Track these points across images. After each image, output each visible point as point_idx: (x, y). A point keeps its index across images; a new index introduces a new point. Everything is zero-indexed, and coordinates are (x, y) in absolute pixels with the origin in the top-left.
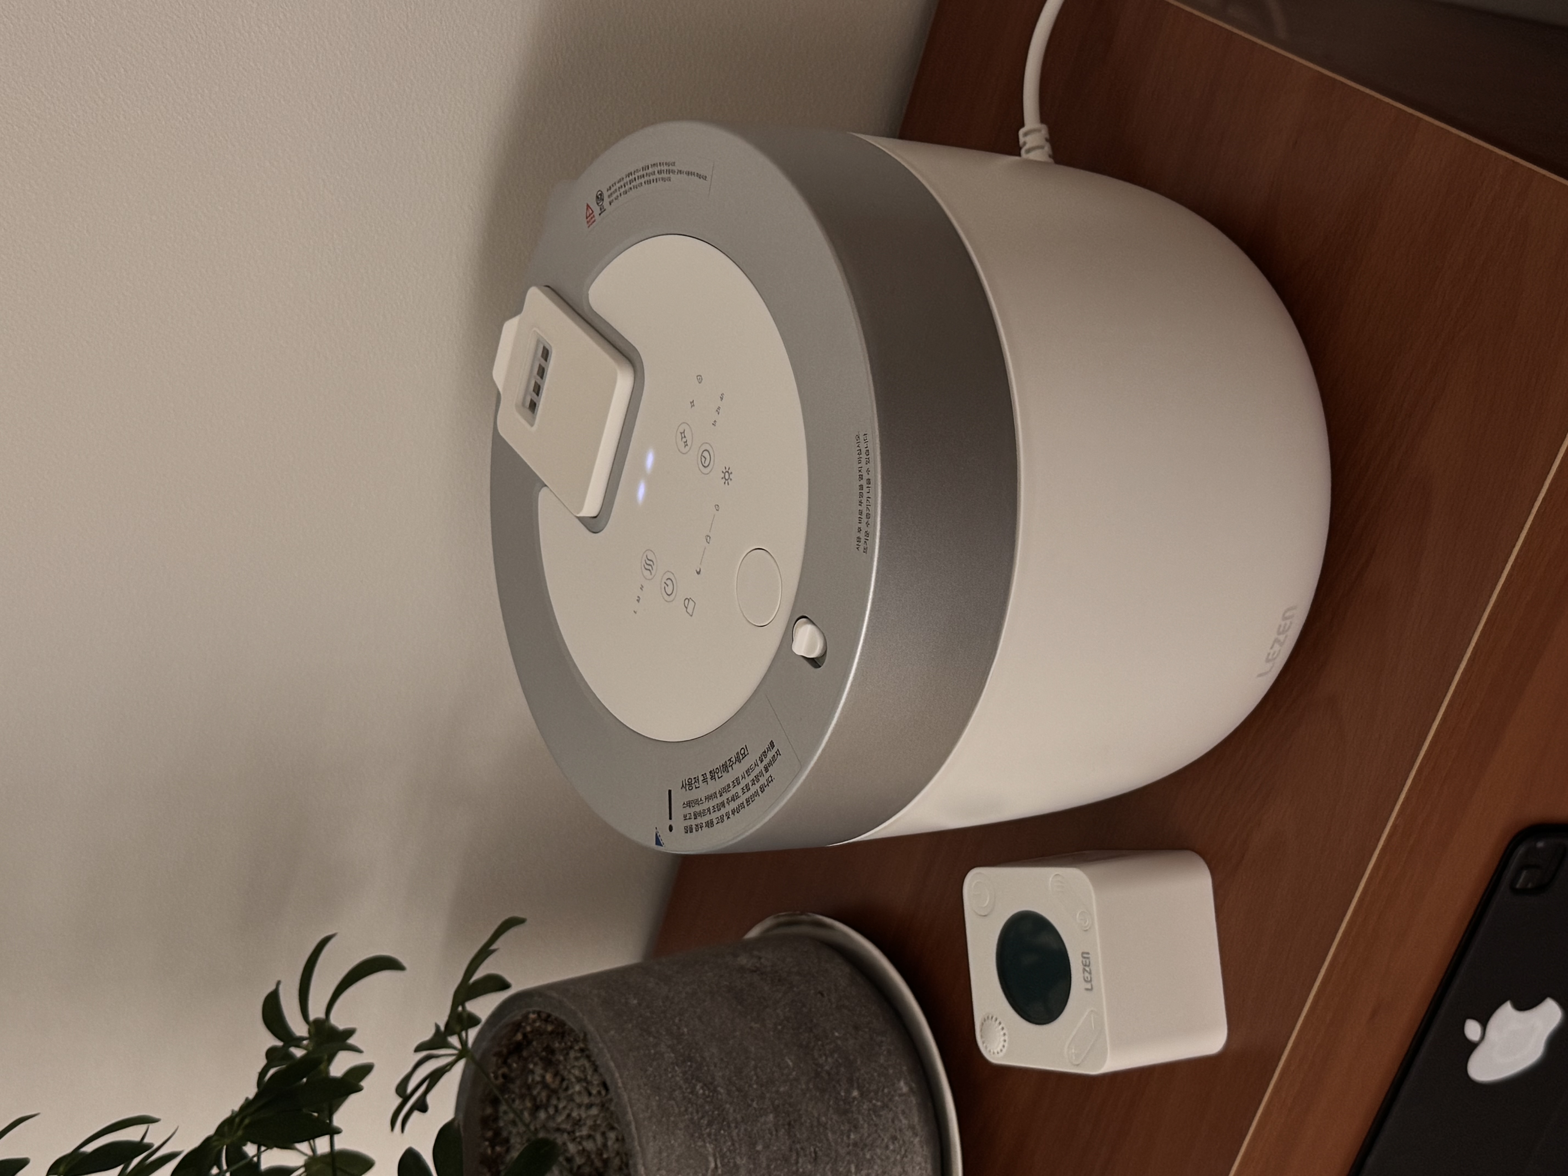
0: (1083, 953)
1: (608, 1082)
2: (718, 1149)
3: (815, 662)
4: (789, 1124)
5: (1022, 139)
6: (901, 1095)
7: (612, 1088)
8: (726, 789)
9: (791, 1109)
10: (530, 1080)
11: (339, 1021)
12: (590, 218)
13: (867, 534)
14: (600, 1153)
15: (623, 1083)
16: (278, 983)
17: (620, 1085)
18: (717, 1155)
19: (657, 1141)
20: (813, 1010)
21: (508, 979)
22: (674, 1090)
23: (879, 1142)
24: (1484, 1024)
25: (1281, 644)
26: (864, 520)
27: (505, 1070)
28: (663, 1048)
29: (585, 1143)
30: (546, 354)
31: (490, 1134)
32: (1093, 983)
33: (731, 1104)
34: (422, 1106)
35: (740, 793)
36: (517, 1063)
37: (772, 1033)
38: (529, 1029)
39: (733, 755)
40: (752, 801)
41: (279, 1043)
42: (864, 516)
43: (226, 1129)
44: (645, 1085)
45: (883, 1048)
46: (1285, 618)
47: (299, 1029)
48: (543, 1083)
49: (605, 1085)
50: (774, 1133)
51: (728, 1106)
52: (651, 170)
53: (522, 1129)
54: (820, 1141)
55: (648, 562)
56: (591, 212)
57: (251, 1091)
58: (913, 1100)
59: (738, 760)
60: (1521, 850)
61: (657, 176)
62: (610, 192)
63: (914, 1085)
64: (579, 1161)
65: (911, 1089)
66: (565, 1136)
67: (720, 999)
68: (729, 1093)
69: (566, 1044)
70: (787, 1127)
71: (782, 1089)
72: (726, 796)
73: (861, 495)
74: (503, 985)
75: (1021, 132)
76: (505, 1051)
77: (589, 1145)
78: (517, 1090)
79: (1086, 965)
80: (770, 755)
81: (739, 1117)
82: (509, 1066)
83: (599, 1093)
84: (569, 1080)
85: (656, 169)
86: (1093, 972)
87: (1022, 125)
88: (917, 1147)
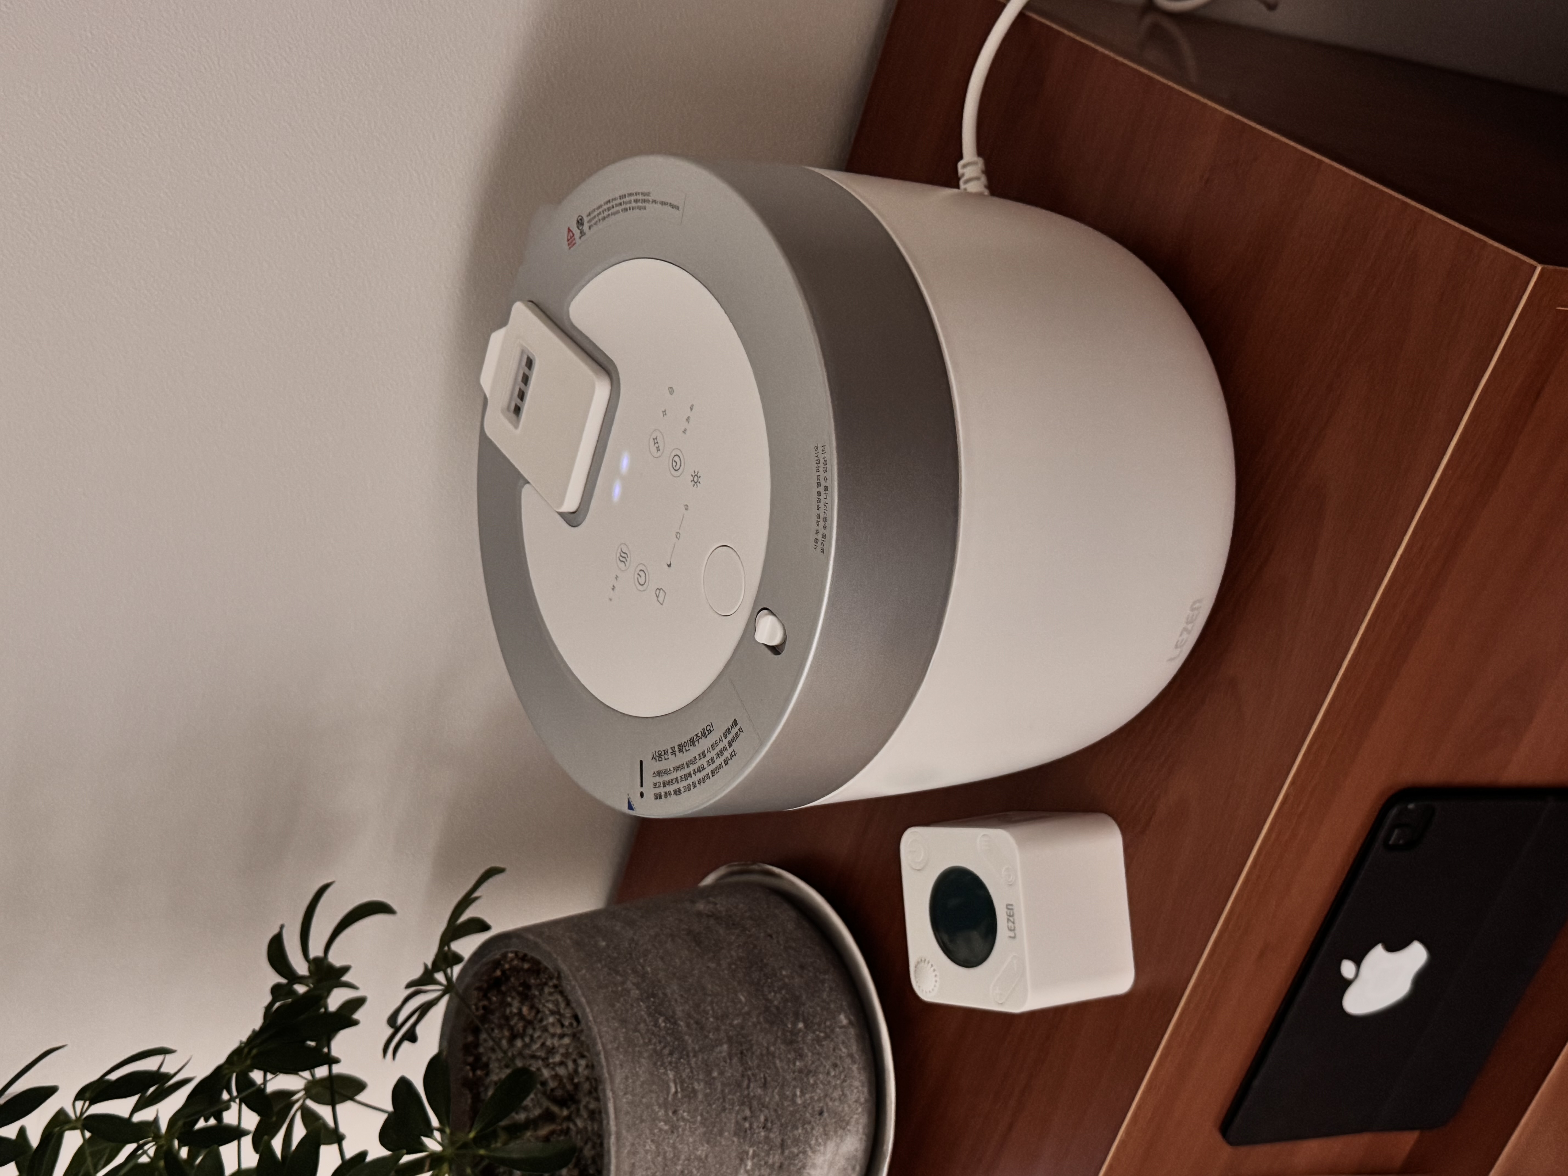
0: (1007, 905)
1: (580, 1015)
2: (679, 1076)
3: (776, 650)
4: (742, 1053)
5: (960, 171)
6: (841, 1027)
7: (583, 1022)
8: (693, 761)
9: (743, 1040)
10: (508, 1011)
11: (336, 959)
12: (571, 241)
13: (824, 536)
14: (571, 1078)
15: (593, 1017)
16: (282, 927)
17: (591, 1018)
18: (678, 1081)
19: (624, 1069)
20: (763, 951)
21: (488, 920)
22: (639, 1024)
23: (821, 1069)
24: (1358, 963)
25: (1189, 632)
26: (822, 523)
27: (485, 1003)
28: (629, 985)
29: (557, 1069)
30: (530, 363)
31: (471, 1059)
32: (1016, 932)
33: (690, 1035)
34: (411, 1036)
35: (706, 765)
36: (496, 997)
37: (726, 972)
38: (507, 966)
39: (699, 731)
40: (717, 773)
41: (283, 981)
42: (821, 520)
43: (235, 1058)
44: (613, 1018)
45: (826, 985)
46: (1192, 609)
47: (301, 968)
48: (520, 1013)
49: (576, 1017)
50: (728, 1061)
51: (687, 1037)
52: (627, 199)
53: (500, 1055)
54: (769, 1068)
55: (623, 555)
56: (572, 235)
57: (257, 1023)
58: (852, 1031)
59: (704, 735)
60: (1394, 811)
61: (633, 204)
62: (589, 218)
63: (852, 1018)
64: (552, 1084)
65: (851, 1023)
66: (540, 1062)
67: (680, 941)
68: (688, 1025)
69: (541, 980)
70: (739, 1056)
71: (736, 1022)
72: (692, 767)
73: (819, 501)
74: (483, 927)
75: (960, 164)
76: (485, 985)
77: (561, 1071)
78: (496, 1021)
79: (1010, 916)
80: (734, 731)
81: (697, 1048)
82: (489, 999)
83: (571, 1024)
84: (543, 1012)
85: (632, 198)
86: (1017, 922)
87: (961, 157)
88: (855, 1072)
